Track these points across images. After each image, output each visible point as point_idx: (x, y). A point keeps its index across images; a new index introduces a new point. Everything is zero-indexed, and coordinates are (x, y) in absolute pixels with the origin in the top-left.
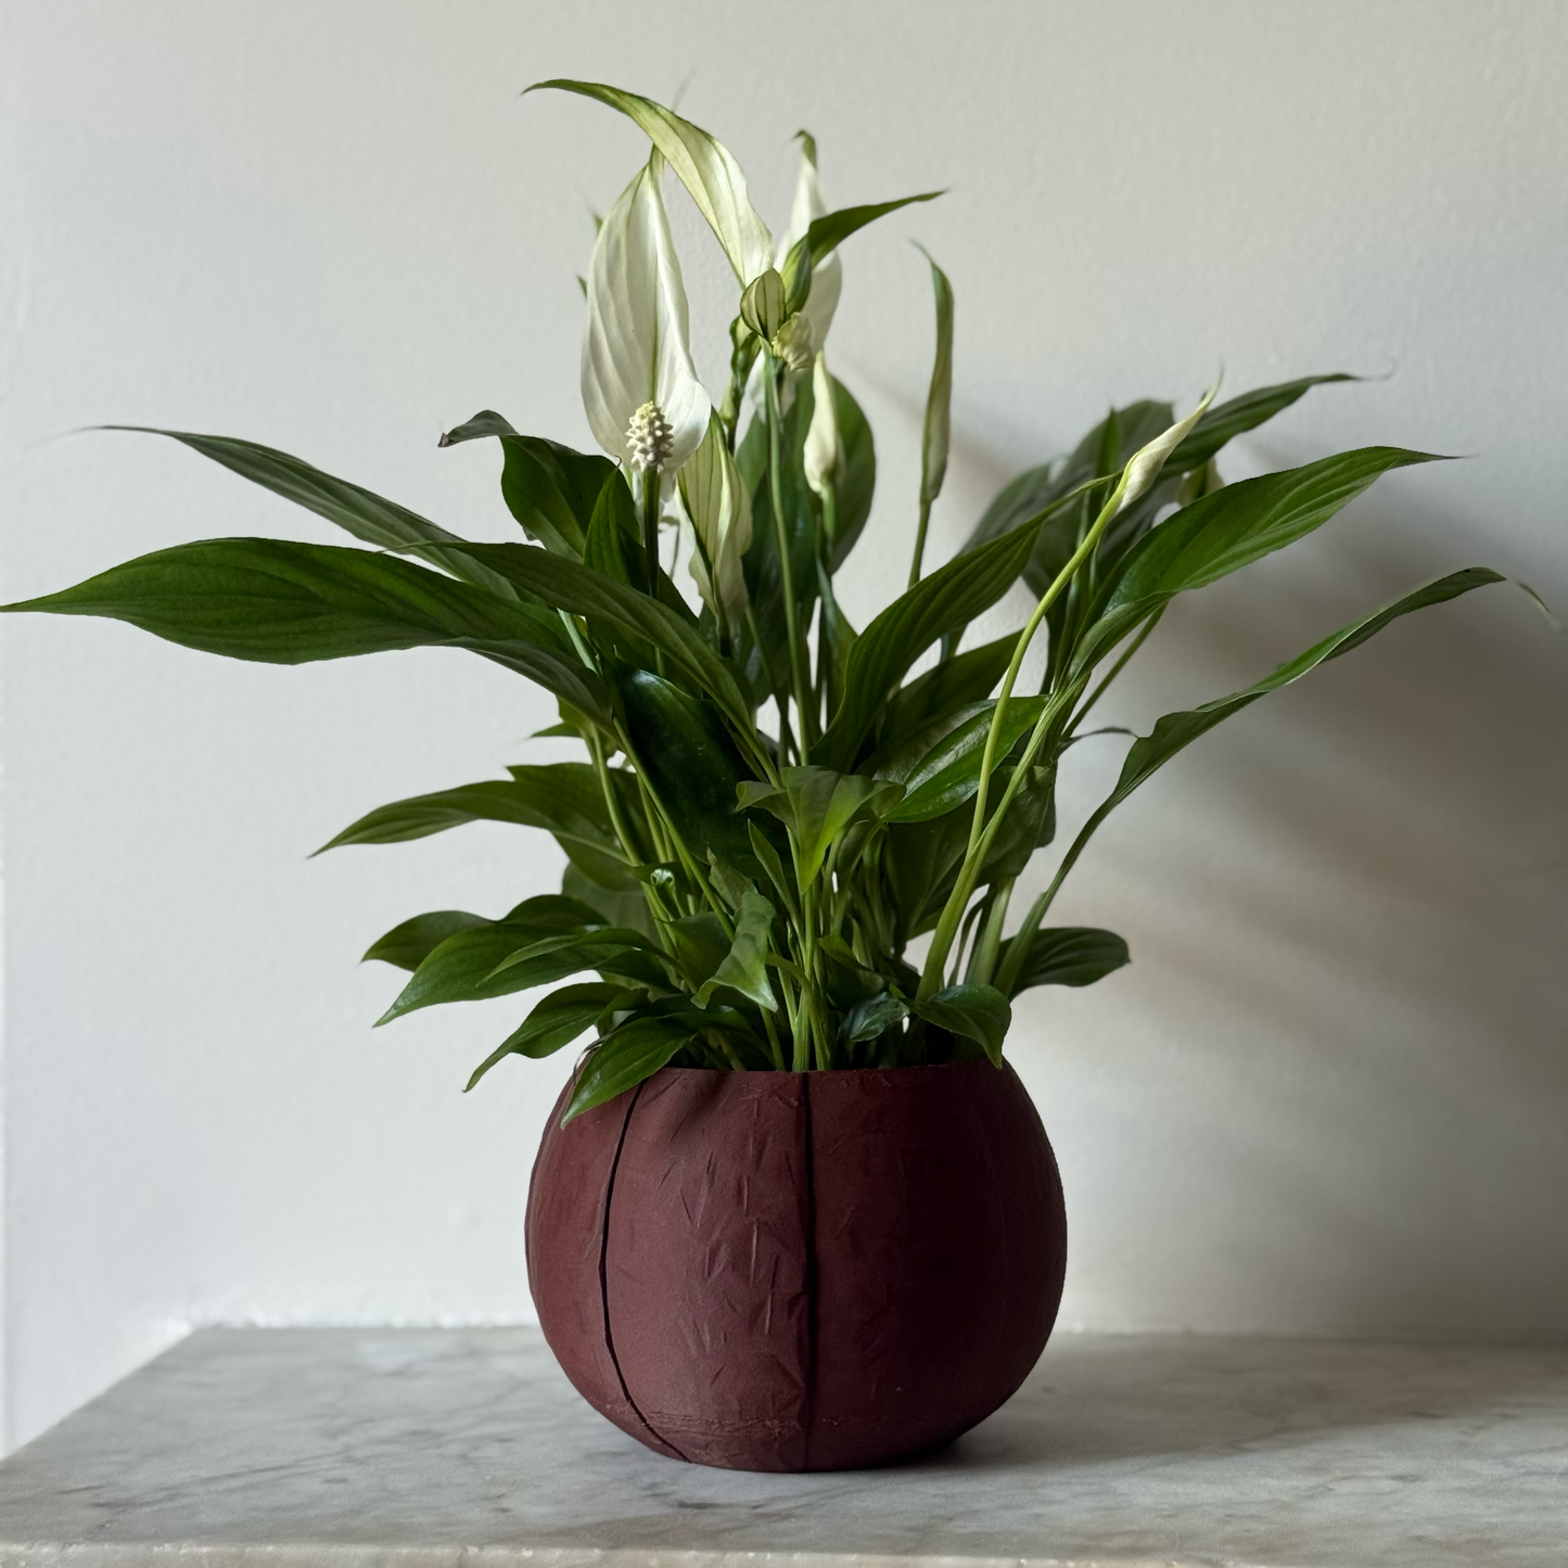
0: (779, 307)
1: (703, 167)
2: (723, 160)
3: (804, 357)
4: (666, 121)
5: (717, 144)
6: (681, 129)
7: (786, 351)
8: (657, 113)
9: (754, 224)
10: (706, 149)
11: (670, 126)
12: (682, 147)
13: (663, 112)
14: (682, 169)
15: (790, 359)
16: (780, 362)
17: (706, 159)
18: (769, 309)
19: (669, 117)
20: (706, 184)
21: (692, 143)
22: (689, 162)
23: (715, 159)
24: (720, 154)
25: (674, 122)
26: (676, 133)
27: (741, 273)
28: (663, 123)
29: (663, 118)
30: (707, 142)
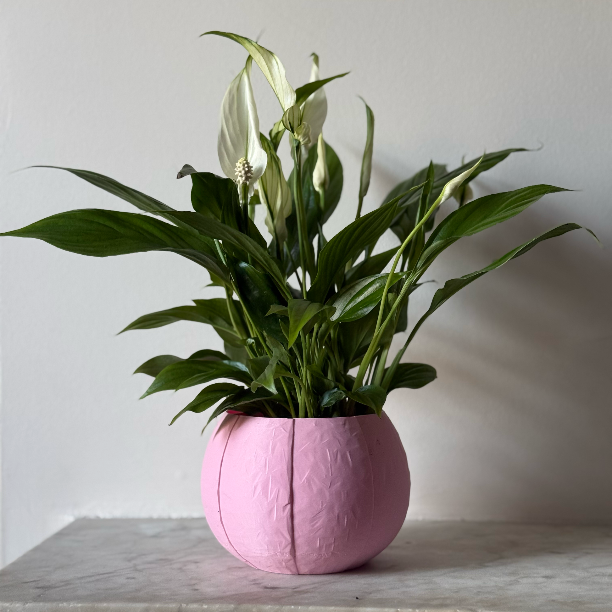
0: (299, 120)
1: (269, 65)
2: (277, 63)
3: (307, 139)
4: (255, 47)
5: (275, 56)
6: (261, 50)
7: (299, 137)
8: (252, 44)
9: (288, 87)
10: (270, 58)
11: (257, 49)
12: (261, 57)
14: (261, 66)
15: (301, 140)
17: (271, 62)
18: (294, 120)
19: (256, 45)
20: (270, 71)
21: (265, 56)
22: (264, 63)
23: (274, 62)
24: (276, 60)
25: (258, 48)
26: (259, 52)
27: (283, 106)
28: (254, 48)
29: (254, 46)
30: (271, 56)
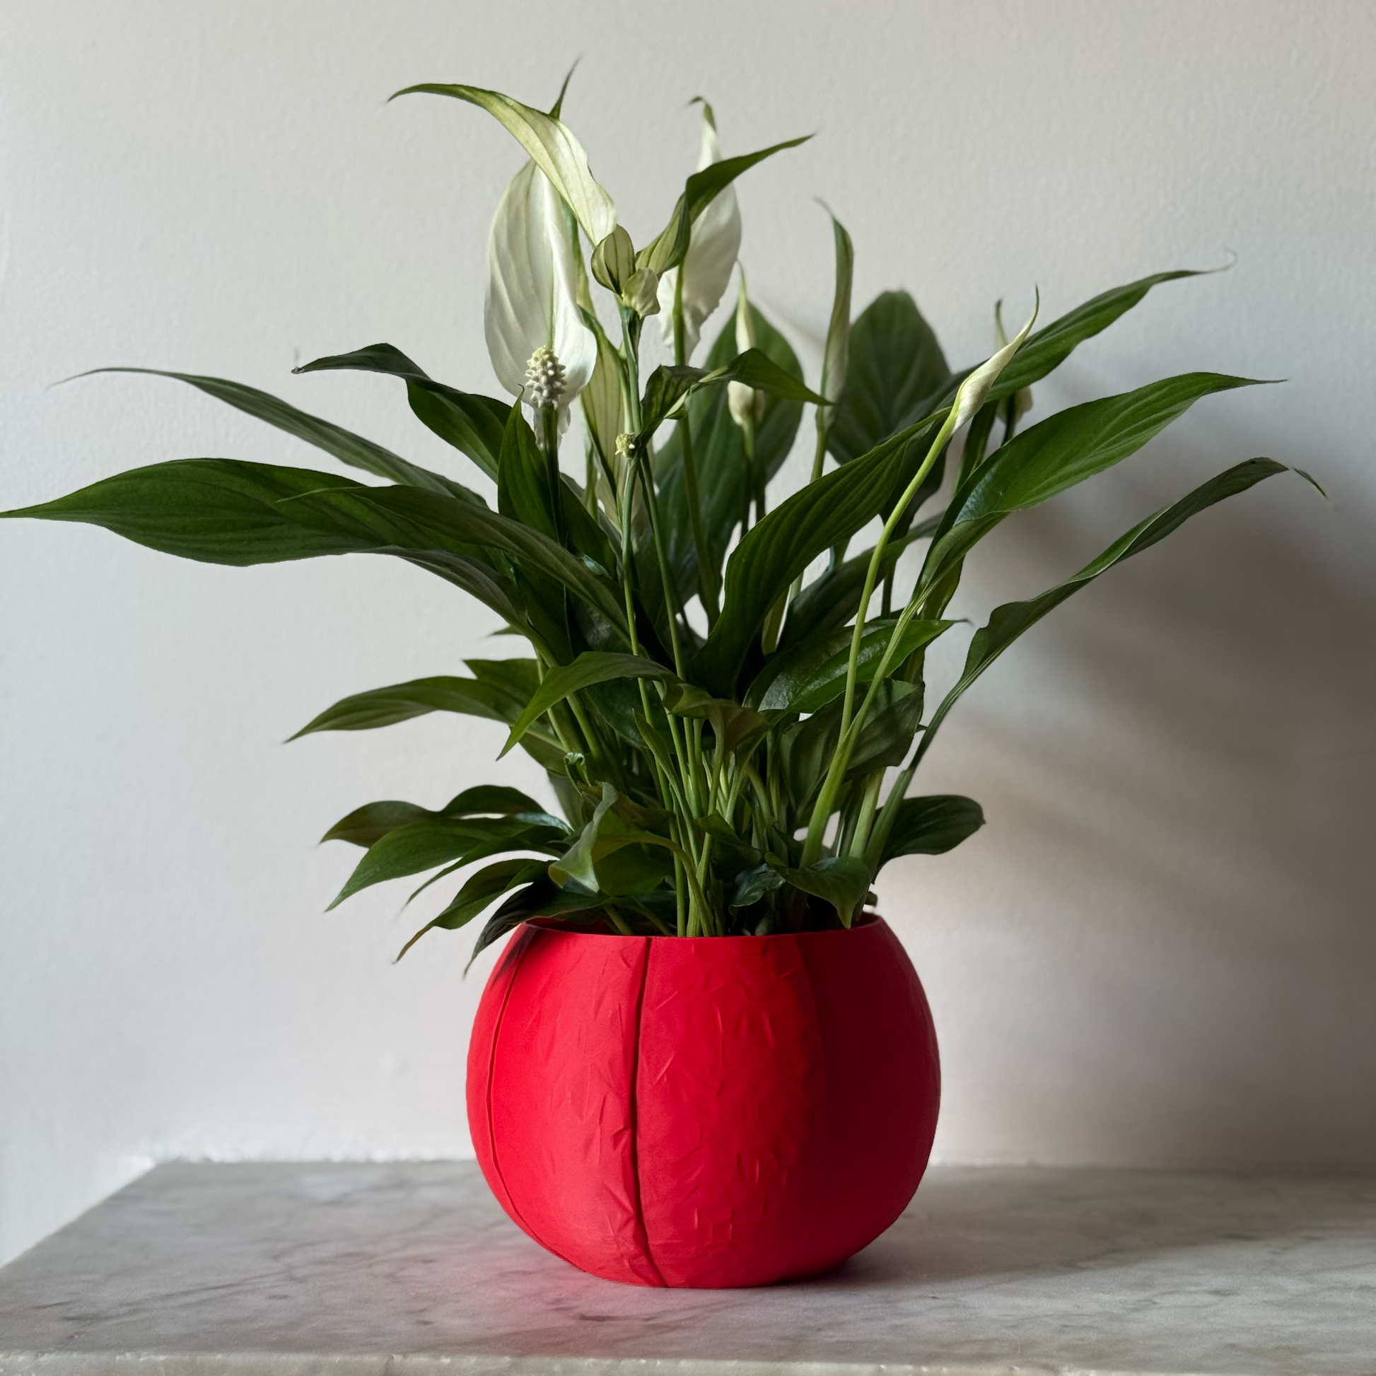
0: (629, 264)
1: (550, 147)
2: (566, 139)
3: (650, 305)
4: (515, 110)
5: (562, 125)
6: (529, 116)
7: (634, 300)
8: (508, 105)
9: (597, 192)
10: (551, 131)
11: (520, 115)
12: (532, 132)
13: (511, 103)
14: (533, 150)
15: (638, 308)
16: (631, 312)
17: (553, 140)
18: (620, 265)
19: (517, 107)
20: (554, 162)
21: (538, 126)
22: (539, 144)
23: (559, 137)
24: (564, 135)
25: (522, 111)
26: (525, 120)
27: (591, 236)
28: (512, 112)
29: (512, 108)
30: (554, 126)
